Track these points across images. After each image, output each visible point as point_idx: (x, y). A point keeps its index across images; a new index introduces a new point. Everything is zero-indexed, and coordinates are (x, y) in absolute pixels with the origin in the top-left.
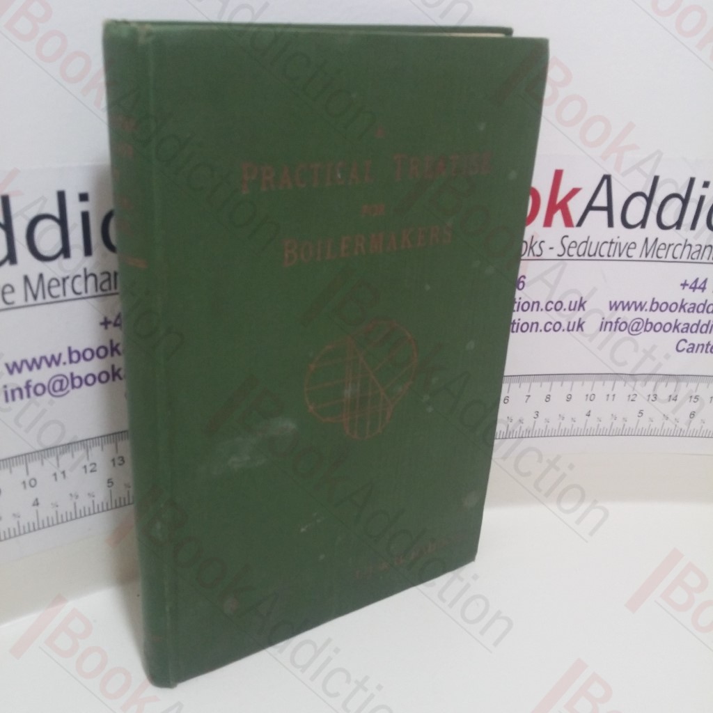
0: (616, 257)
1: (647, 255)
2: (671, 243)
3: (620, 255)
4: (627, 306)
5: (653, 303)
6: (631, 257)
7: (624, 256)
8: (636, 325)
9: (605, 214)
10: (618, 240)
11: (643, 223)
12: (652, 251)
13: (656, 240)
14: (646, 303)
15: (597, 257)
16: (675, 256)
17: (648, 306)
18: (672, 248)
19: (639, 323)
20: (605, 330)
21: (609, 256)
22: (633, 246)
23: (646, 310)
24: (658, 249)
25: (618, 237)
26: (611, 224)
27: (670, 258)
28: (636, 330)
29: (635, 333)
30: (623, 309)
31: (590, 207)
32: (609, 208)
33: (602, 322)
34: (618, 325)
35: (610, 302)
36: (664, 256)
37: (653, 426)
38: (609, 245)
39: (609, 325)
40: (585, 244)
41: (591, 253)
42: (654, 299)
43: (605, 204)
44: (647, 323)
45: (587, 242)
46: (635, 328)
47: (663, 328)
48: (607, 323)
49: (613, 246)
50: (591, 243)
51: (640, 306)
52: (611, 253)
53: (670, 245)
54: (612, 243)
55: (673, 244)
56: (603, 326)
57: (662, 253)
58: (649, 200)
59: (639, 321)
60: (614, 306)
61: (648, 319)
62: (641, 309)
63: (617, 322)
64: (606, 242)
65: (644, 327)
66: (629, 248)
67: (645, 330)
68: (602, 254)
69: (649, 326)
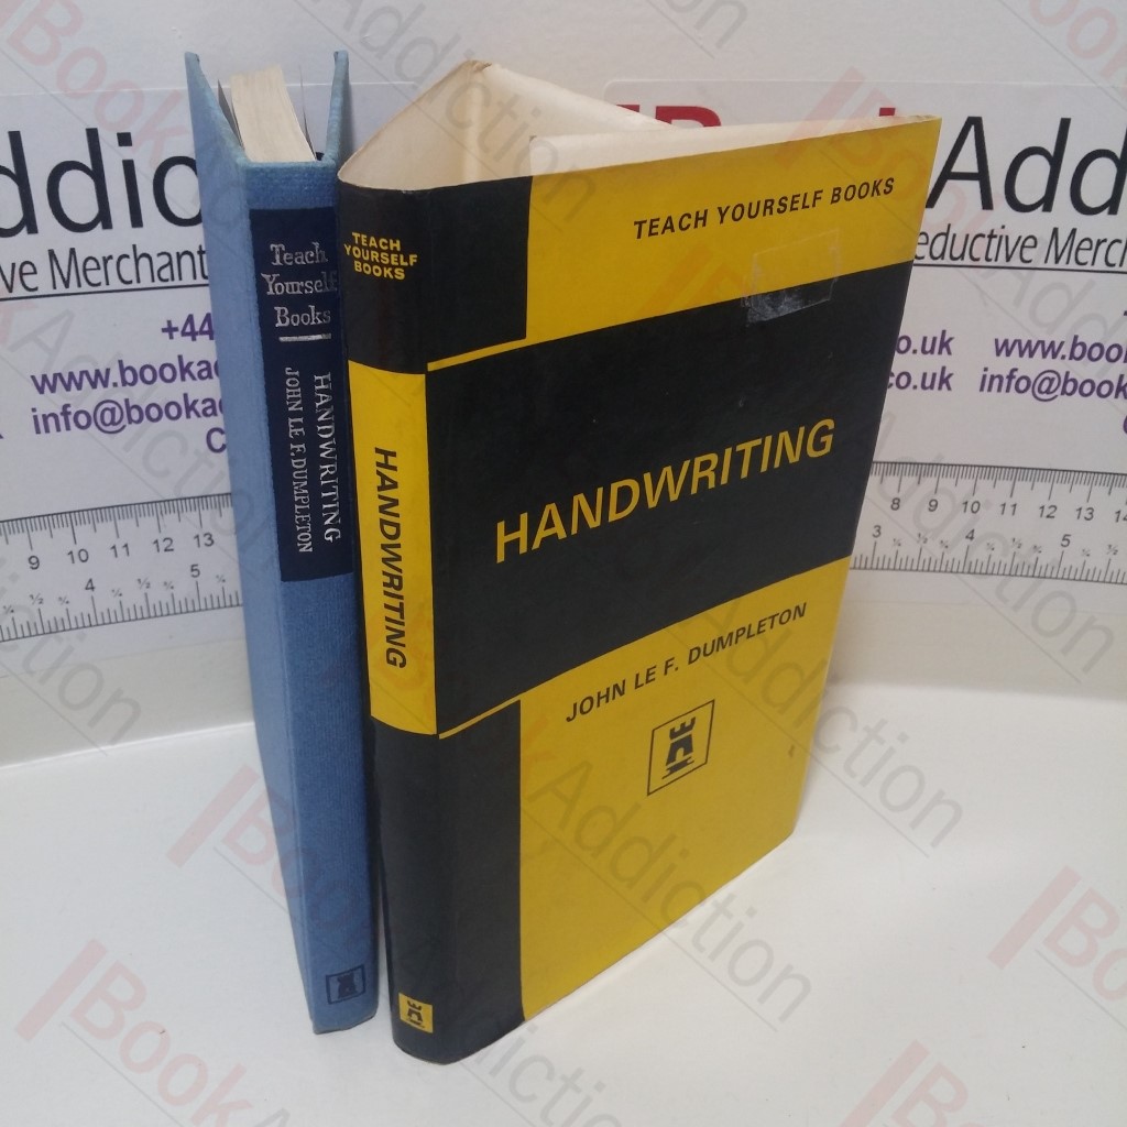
0: (1002, 260)
1: (1057, 259)
2: (1102, 239)
3: (1008, 258)
4: (1028, 349)
5: (1075, 345)
6: (1030, 261)
7: (1015, 261)
8: (1046, 383)
9: (975, 185)
10: (1004, 233)
11: (1047, 203)
12: (1065, 250)
13: (1074, 232)
14: (1062, 343)
15: (967, 261)
16: (1111, 261)
17: (1065, 351)
18: (1104, 247)
19: (1051, 380)
20: (990, 390)
21: (988, 260)
22: (1030, 242)
23: (1063, 357)
24: (1078, 249)
25: (1003, 227)
26: (987, 203)
27: (1100, 264)
28: (1048, 392)
29: (1045, 396)
30: (1021, 354)
31: (947, 174)
32: (982, 176)
33: (984, 377)
34: (1014, 382)
35: (997, 341)
36: (1090, 260)
37: (1090, 565)
38: (987, 240)
39: (996, 381)
40: (942, 238)
41: (956, 255)
42: (1076, 337)
43: (974, 169)
44: (1066, 382)
45: (946, 235)
46: (1044, 388)
47: (1096, 389)
48: (993, 378)
49: (995, 242)
50: (954, 236)
51: (1052, 350)
52: (992, 255)
53: (1099, 243)
54: (991, 236)
55: (1105, 240)
56: (988, 382)
57: (1085, 256)
58: (1055, 161)
59: (1051, 375)
60: (1003, 348)
61: (1067, 373)
62: (1054, 356)
63: (1011, 377)
64: (983, 236)
65: (1061, 387)
66: (1023, 247)
67: (1064, 392)
68: (975, 255)
69: (1070, 387)
